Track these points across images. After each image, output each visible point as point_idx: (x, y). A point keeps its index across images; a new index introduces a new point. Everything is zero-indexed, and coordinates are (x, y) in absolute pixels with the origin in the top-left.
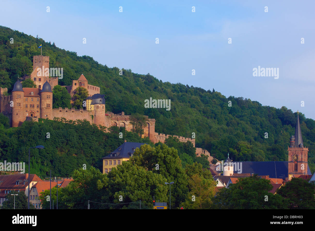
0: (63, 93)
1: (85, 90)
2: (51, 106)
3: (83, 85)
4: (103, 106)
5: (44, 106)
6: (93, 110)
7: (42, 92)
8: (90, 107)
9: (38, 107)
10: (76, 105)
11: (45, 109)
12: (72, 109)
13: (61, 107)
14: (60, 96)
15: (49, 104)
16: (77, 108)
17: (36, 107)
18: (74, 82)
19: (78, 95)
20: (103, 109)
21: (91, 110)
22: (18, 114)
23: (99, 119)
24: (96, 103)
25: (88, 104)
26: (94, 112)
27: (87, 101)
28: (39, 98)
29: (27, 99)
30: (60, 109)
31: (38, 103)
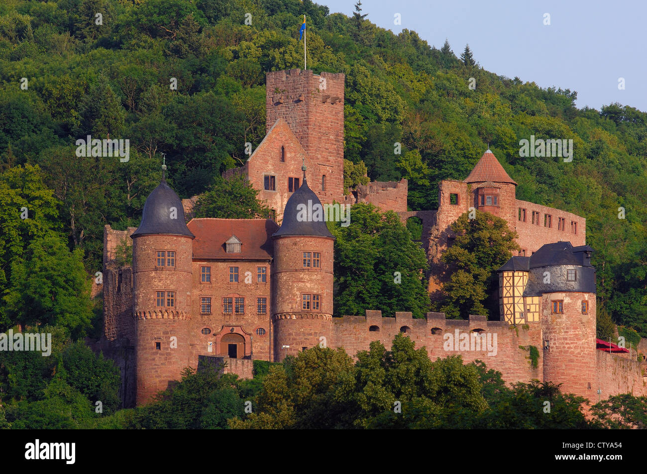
0: (385, 243)
1: (499, 225)
2: (327, 304)
3: (488, 202)
4: (585, 303)
5: (291, 304)
6: (534, 322)
7: (279, 237)
8: (519, 308)
9: (261, 309)
10: (451, 298)
11: (294, 317)
12: (432, 317)
13: (378, 308)
14: (369, 254)
15: (316, 297)
16: (457, 314)
17: (251, 308)
18: (448, 187)
19: (462, 251)
20: (585, 318)
21: (523, 322)
22: (161, 347)
23: (566, 365)
24: (548, 289)
25: (508, 295)
26: (539, 334)
27: (508, 279)
28: (268, 266)
29: (208, 270)
30: (373, 318)
31: (263, 291)
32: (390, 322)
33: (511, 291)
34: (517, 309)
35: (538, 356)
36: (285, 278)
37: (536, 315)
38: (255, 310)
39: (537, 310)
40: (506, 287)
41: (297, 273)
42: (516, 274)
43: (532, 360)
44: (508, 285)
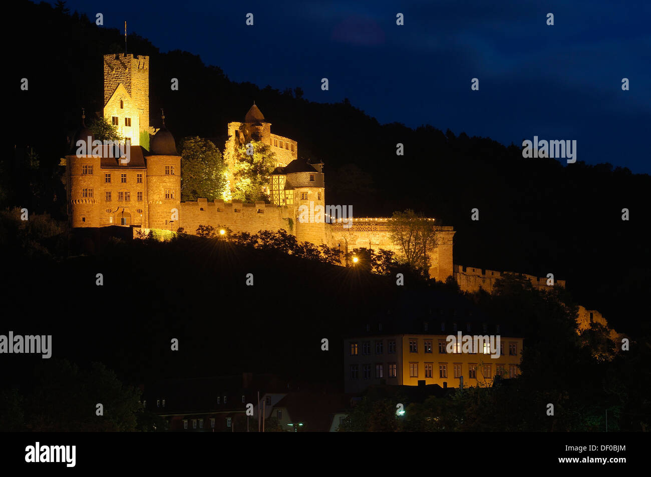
2: (177, 196)
4: (319, 194)
5: (159, 195)
6: (290, 205)
7: (151, 157)
8: (282, 197)
9: (140, 198)
11: (161, 203)
13: (204, 198)
15: (172, 191)
17: (134, 197)
20: (319, 202)
21: (284, 204)
23: (310, 230)
24: (299, 186)
25: (276, 189)
26: (293, 211)
27: (276, 180)
28: (143, 173)
29: (109, 175)
30: (202, 203)
31: (141, 188)
32: (211, 205)
33: (277, 187)
35: (293, 223)
36: (155, 180)
37: (292, 201)
38: (136, 198)
39: (292, 198)
40: (274, 184)
41: (162, 178)
42: (280, 177)
43: (290, 226)
44: (276, 183)
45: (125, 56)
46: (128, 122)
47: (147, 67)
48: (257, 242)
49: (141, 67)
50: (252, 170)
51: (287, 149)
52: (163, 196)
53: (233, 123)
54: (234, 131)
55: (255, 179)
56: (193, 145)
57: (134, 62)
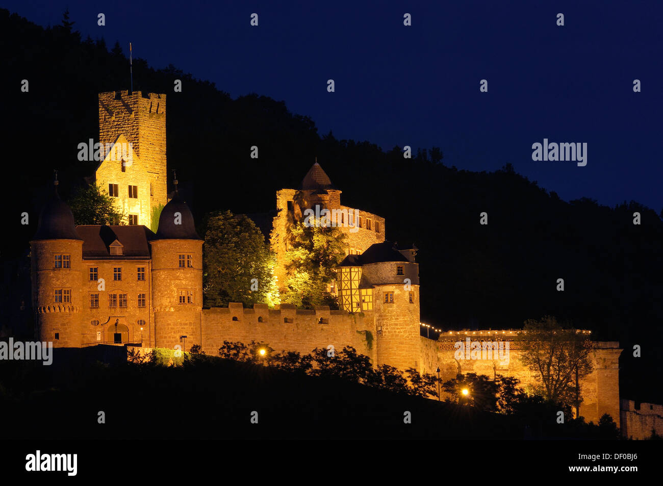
2: (198, 299)
4: (411, 294)
5: (169, 298)
6: (368, 311)
7: (157, 241)
9: (142, 302)
11: (172, 309)
12: (285, 307)
15: (190, 292)
17: (132, 302)
19: (303, 250)
20: (412, 307)
21: (359, 310)
22: (60, 337)
23: (397, 347)
24: (381, 282)
25: (346, 288)
26: (373, 321)
27: (346, 274)
28: (146, 266)
29: (96, 270)
30: (235, 310)
31: (142, 288)
32: (250, 313)
33: (349, 285)
34: (354, 300)
35: (373, 339)
36: (163, 276)
37: (370, 305)
38: (136, 303)
39: (371, 301)
40: (344, 281)
41: (174, 272)
42: (352, 270)
43: (368, 343)
44: (346, 279)
45: (130, 94)
46: (133, 192)
47: (163, 109)
48: (311, 366)
49: (154, 109)
50: (312, 261)
51: (369, 228)
52: (175, 300)
53: (284, 191)
54: (285, 202)
55: (316, 274)
56: (221, 223)
57: (143, 102)
